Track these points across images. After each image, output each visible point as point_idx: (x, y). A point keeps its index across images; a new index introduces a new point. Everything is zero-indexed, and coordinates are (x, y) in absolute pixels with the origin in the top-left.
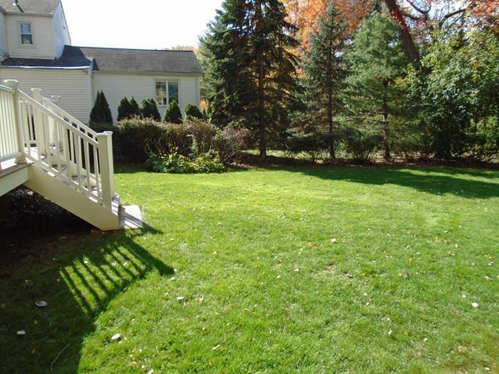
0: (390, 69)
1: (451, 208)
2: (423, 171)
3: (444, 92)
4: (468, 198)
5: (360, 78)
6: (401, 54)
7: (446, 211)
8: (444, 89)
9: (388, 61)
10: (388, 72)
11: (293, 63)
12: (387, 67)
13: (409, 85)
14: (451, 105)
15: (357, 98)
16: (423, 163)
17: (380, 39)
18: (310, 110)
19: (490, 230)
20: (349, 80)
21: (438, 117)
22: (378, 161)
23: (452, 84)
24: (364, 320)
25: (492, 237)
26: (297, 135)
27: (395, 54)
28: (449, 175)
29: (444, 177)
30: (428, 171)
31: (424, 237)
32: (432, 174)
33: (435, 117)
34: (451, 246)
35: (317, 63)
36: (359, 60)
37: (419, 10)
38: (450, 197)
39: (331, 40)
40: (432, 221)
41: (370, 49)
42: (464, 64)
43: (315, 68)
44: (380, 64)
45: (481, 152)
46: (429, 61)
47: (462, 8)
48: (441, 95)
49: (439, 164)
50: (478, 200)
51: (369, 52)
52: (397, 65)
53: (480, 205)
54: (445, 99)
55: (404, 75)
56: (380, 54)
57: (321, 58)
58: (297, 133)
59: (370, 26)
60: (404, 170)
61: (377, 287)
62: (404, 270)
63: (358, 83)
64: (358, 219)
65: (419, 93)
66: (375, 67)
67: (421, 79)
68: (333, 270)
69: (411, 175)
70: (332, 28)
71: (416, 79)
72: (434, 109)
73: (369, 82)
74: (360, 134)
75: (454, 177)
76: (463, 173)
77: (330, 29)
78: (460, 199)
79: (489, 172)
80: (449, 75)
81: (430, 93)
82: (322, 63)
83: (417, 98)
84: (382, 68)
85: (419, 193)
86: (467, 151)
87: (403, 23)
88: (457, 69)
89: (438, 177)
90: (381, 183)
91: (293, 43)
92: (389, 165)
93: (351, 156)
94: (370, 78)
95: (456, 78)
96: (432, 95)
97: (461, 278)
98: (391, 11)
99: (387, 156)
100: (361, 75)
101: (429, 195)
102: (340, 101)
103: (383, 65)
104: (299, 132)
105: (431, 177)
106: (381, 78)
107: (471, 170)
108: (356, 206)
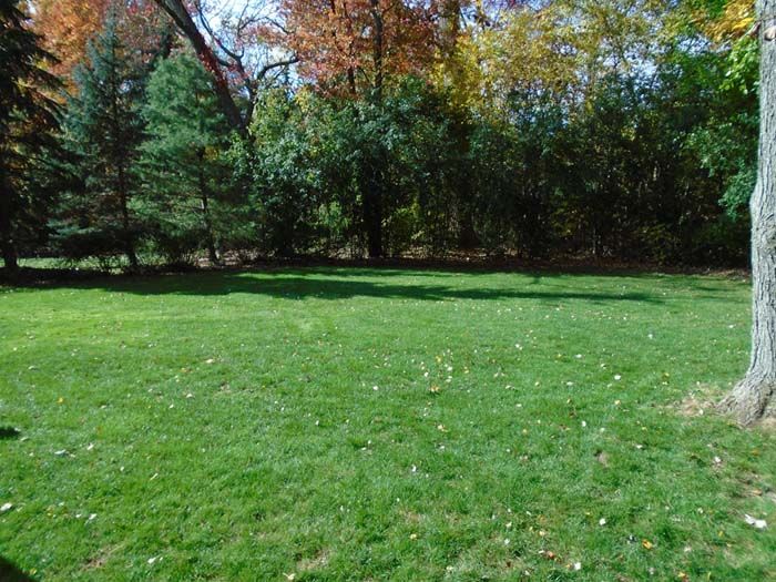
0: (207, 136)
1: (318, 311)
2: (268, 274)
3: (281, 170)
4: (332, 299)
5: (163, 145)
6: (220, 116)
7: (314, 315)
8: (282, 167)
9: (203, 124)
10: (204, 139)
11: (55, 114)
12: (203, 132)
13: (235, 160)
14: (289, 188)
15: (162, 175)
16: (262, 264)
17: (188, 91)
18: (89, 191)
19: (364, 328)
20: (146, 146)
21: (276, 203)
22: (202, 265)
23: (289, 161)
24: (287, 421)
25: (368, 332)
26: (66, 230)
27: (211, 114)
28: (301, 277)
29: (296, 279)
30: (274, 273)
31: (306, 343)
32: (281, 276)
33: (272, 204)
34: (335, 347)
35: (94, 116)
36: (158, 118)
37: (229, 53)
38: (312, 301)
39: (113, 83)
40: (306, 327)
41: (175, 103)
42: (301, 136)
43: (92, 126)
44: (191, 127)
45: (327, 246)
46: (258, 129)
47: (283, 60)
48: (277, 174)
49: (282, 264)
50: (342, 301)
51: (173, 108)
52: (216, 130)
53: (346, 304)
54: (282, 179)
55: (227, 146)
56: (189, 112)
57: (100, 110)
58: (68, 228)
59: (170, 69)
60: (244, 275)
61: (284, 394)
62: (302, 375)
63: (161, 152)
64: (224, 335)
65: (248, 170)
66: (185, 130)
67: (249, 151)
68: (228, 389)
69: (257, 280)
70: (114, 66)
71: (243, 151)
72: (270, 193)
73: (178, 150)
74: (175, 227)
75: (306, 277)
76: (315, 273)
77: (110, 67)
78: (323, 301)
79: (342, 270)
80: (285, 149)
81: (264, 171)
82: (102, 118)
83: (247, 178)
84: (196, 133)
85: (277, 300)
86: (312, 246)
87: (218, 73)
88: (295, 142)
89: (289, 279)
90: (226, 293)
91: (53, 82)
92: (220, 270)
93: (163, 261)
94: (179, 146)
95: (293, 154)
96: (266, 175)
97: (356, 372)
98: (199, 53)
99: (213, 257)
100: (165, 140)
101: (288, 301)
102: (136, 177)
103: (195, 128)
104: (70, 225)
105: (279, 280)
106: (195, 147)
107: (321, 269)
108: (211, 322)
